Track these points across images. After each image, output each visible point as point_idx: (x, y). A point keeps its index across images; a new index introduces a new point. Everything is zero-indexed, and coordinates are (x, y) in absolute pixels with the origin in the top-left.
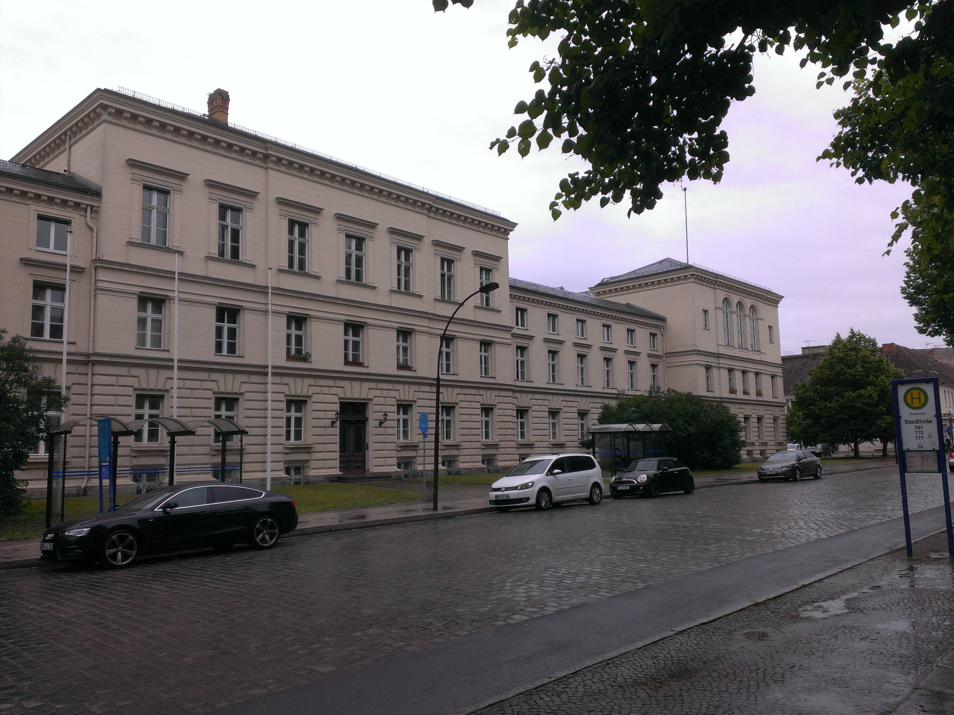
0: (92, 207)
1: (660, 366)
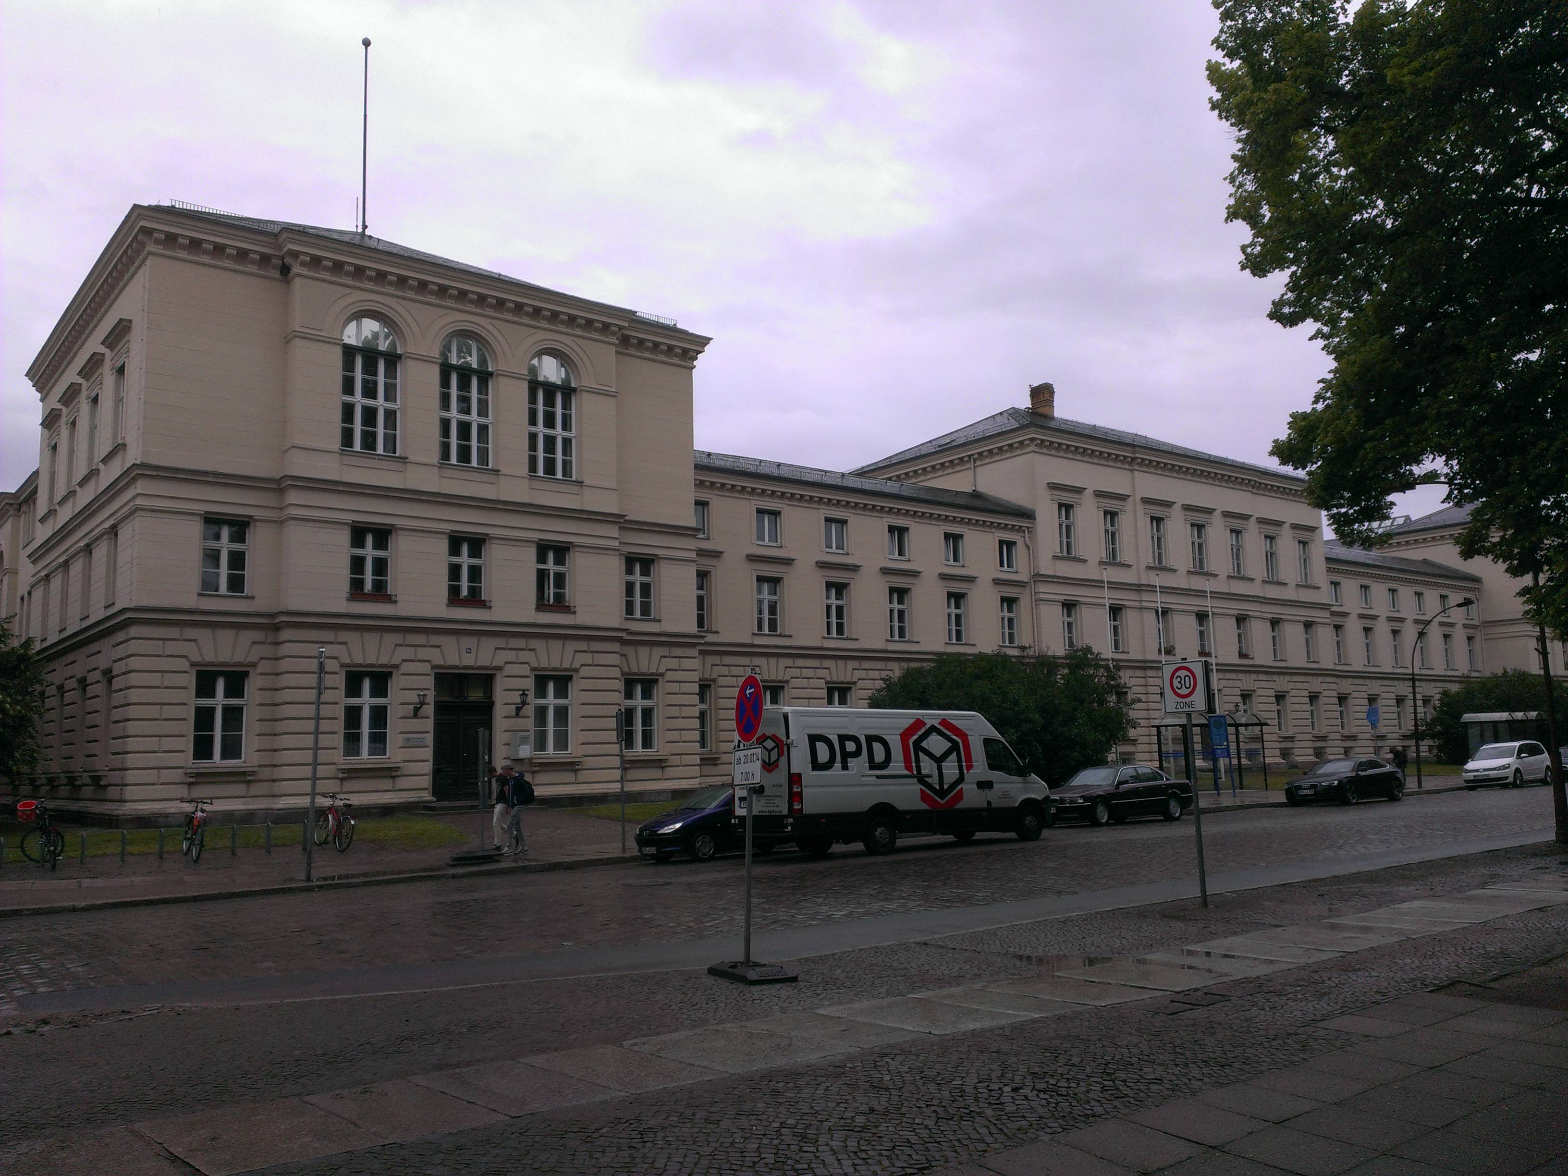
0: (1028, 528)
1: (1478, 639)
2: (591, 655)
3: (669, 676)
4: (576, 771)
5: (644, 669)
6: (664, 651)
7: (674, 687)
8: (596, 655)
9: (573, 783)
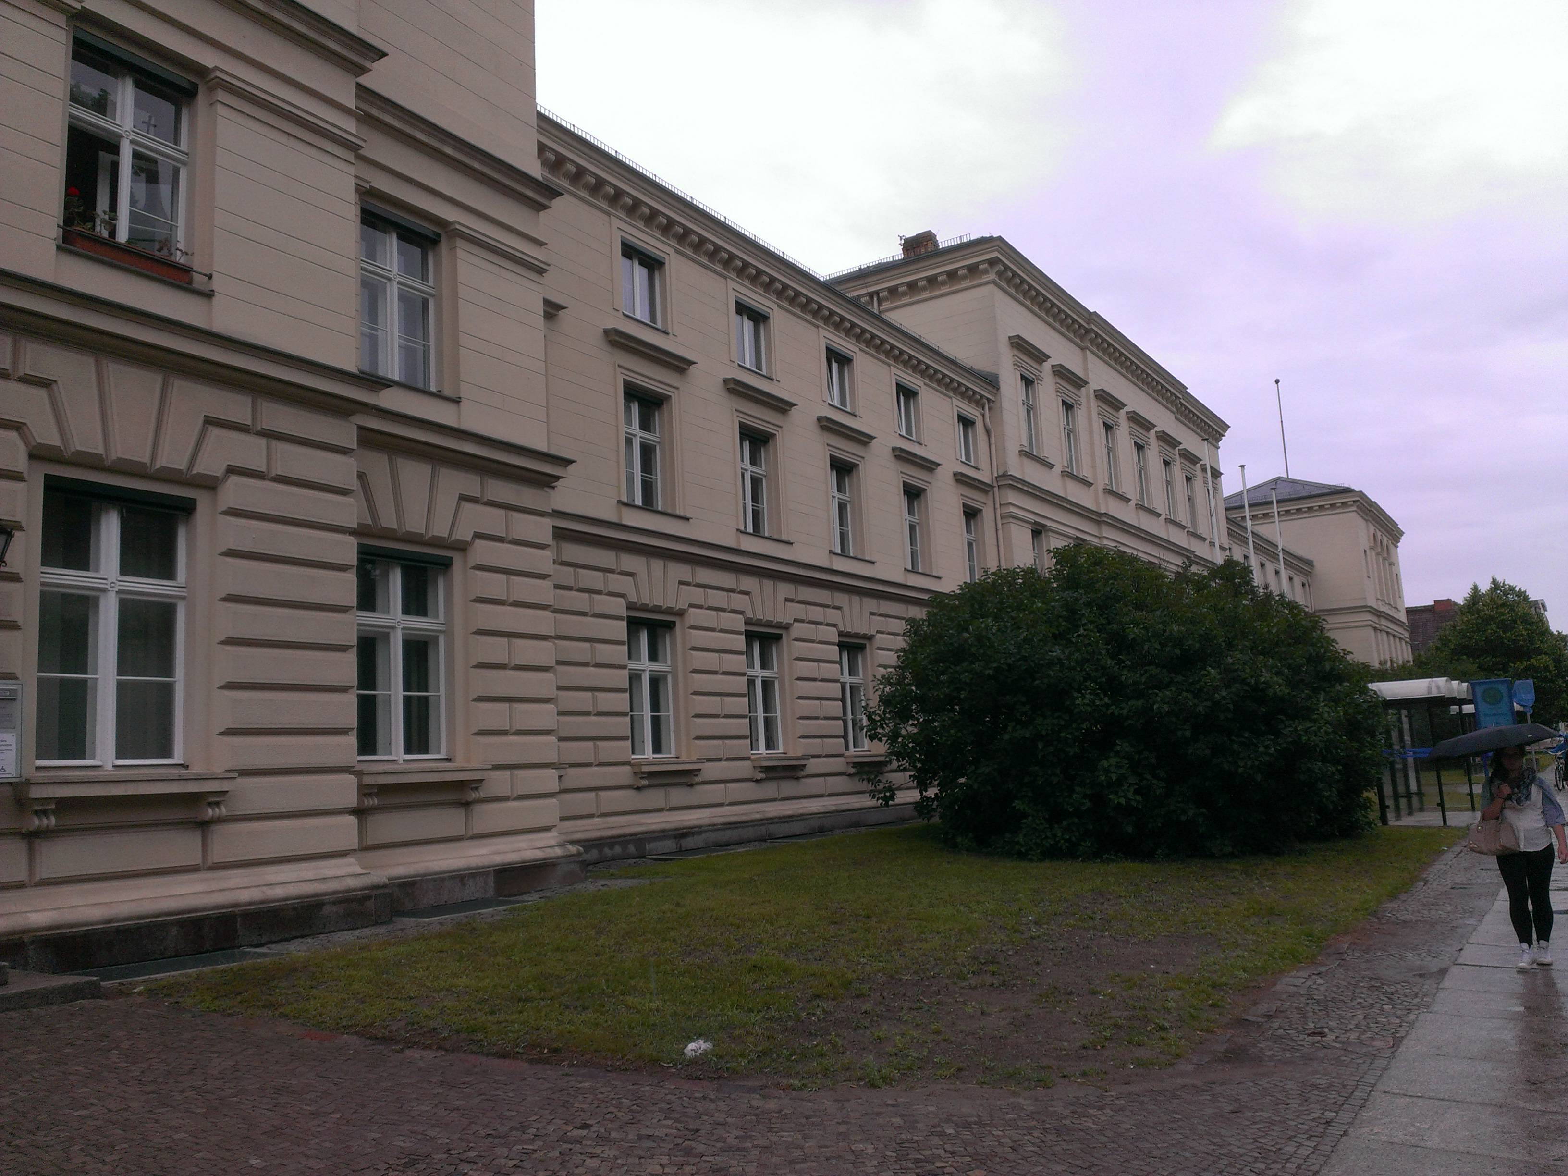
2: (263, 442)
3: (482, 552)
4: (204, 825)
5: (415, 524)
6: (470, 483)
7: (495, 586)
8: (281, 447)
9: (194, 869)
